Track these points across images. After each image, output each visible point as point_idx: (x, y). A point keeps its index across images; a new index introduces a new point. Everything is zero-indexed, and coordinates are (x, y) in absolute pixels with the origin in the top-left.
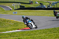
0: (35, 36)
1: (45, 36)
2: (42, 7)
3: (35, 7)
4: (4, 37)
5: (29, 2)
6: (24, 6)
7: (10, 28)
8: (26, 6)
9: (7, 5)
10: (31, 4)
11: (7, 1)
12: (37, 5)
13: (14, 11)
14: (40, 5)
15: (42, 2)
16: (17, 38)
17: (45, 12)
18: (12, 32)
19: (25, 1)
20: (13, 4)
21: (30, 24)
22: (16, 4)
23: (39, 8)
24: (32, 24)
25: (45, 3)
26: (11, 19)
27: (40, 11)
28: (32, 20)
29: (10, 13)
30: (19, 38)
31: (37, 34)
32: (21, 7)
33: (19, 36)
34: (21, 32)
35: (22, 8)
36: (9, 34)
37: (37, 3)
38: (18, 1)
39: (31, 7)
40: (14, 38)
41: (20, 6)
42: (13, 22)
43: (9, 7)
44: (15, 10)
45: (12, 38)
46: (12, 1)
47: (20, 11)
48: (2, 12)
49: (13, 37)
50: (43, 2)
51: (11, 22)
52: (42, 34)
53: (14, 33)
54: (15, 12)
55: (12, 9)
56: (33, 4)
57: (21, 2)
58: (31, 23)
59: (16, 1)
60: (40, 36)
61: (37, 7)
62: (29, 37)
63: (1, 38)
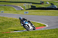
0: (46, 36)
1: (56, 35)
2: (53, 7)
3: (46, 7)
4: (15, 36)
5: (40, 3)
6: (35, 6)
7: (22, 28)
8: (37, 6)
9: (18, 5)
10: (42, 4)
11: (18, 1)
12: (48, 5)
13: (25, 11)
14: (51, 5)
15: (52, 2)
17: (56, 12)
19: (36, 1)
20: (24, 4)
21: (26, 25)
22: (27, 4)
23: (50, 8)
24: (29, 25)
25: (56, 3)
27: (51, 11)
28: (29, 22)
29: (21, 13)
31: (48, 34)
34: (32, 31)
35: (33, 8)
36: (21, 33)
37: (48, 3)
38: (30, 2)
39: (42, 7)
40: (26, 37)
41: (32, 6)
43: (20, 7)
44: (26, 10)
45: (23, 37)
46: (23, 1)
47: (31, 11)
48: (14, 12)
50: (54, 2)
52: (53, 33)
55: (23, 9)
56: (44, 4)
57: (32, 2)
59: (27, 1)
60: (51, 36)
61: (48, 7)
62: (40, 36)
63: (12, 37)
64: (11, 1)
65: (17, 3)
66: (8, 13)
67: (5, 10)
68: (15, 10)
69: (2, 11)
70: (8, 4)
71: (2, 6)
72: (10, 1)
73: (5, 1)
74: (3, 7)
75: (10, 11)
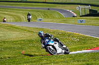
4: (62, 61)
6: (97, 11)
7: (73, 47)
9: (68, 8)
13: (79, 18)
16: (84, 63)
18: (77, 54)
20: (77, 7)
22: (83, 7)
26: (74, 32)
29: (72, 21)
30: (88, 64)
32: (91, 12)
33: (88, 61)
34: (92, 53)
36: (72, 57)
40: (80, 63)
41: (90, 10)
42: (78, 37)
43: (71, 11)
44: (81, 16)
45: (76, 63)
46: (76, 2)
47: (90, 19)
49: (78, 61)
51: (74, 37)
53: (80, 55)
54: (81, 20)
55: (76, 15)
57: (91, 3)
58: (53, 44)
59: (83, 2)
63: (57, 63)
64: (55, 1)
65: (66, 5)
66: (51, 21)
67: (45, 17)
68: (62, 17)
69: (40, 19)
70: (49, 6)
71: (40, 10)
72: (53, 2)
73: (45, 1)
74: (41, 12)
75: (54, 18)
